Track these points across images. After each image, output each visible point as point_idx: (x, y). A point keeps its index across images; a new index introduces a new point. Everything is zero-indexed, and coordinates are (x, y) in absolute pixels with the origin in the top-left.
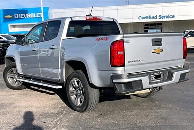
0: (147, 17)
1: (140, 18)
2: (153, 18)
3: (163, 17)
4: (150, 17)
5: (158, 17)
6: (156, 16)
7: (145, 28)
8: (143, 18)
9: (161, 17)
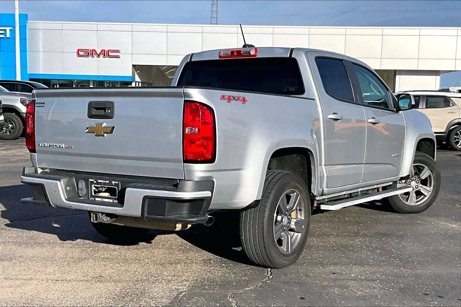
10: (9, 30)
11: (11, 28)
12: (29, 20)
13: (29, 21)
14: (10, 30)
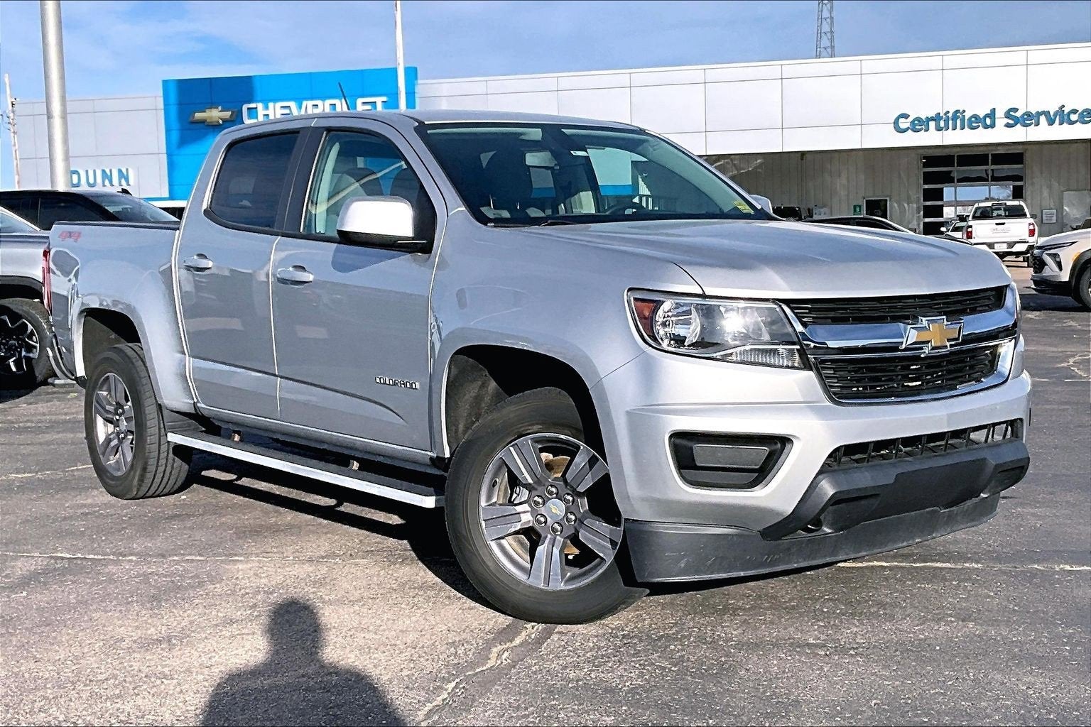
0: (942, 121)
1: (904, 124)
2: (976, 122)
3: (1029, 119)
4: (956, 119)
5: (1001, 121)
6: (992, 115)
7: (928, 178)
8: (919, 125)
9: (1017, 121)
10: (381, 103)
11: (385, 99)
12: (421, 79)
13: (419, 81)
14: (383, 102)
